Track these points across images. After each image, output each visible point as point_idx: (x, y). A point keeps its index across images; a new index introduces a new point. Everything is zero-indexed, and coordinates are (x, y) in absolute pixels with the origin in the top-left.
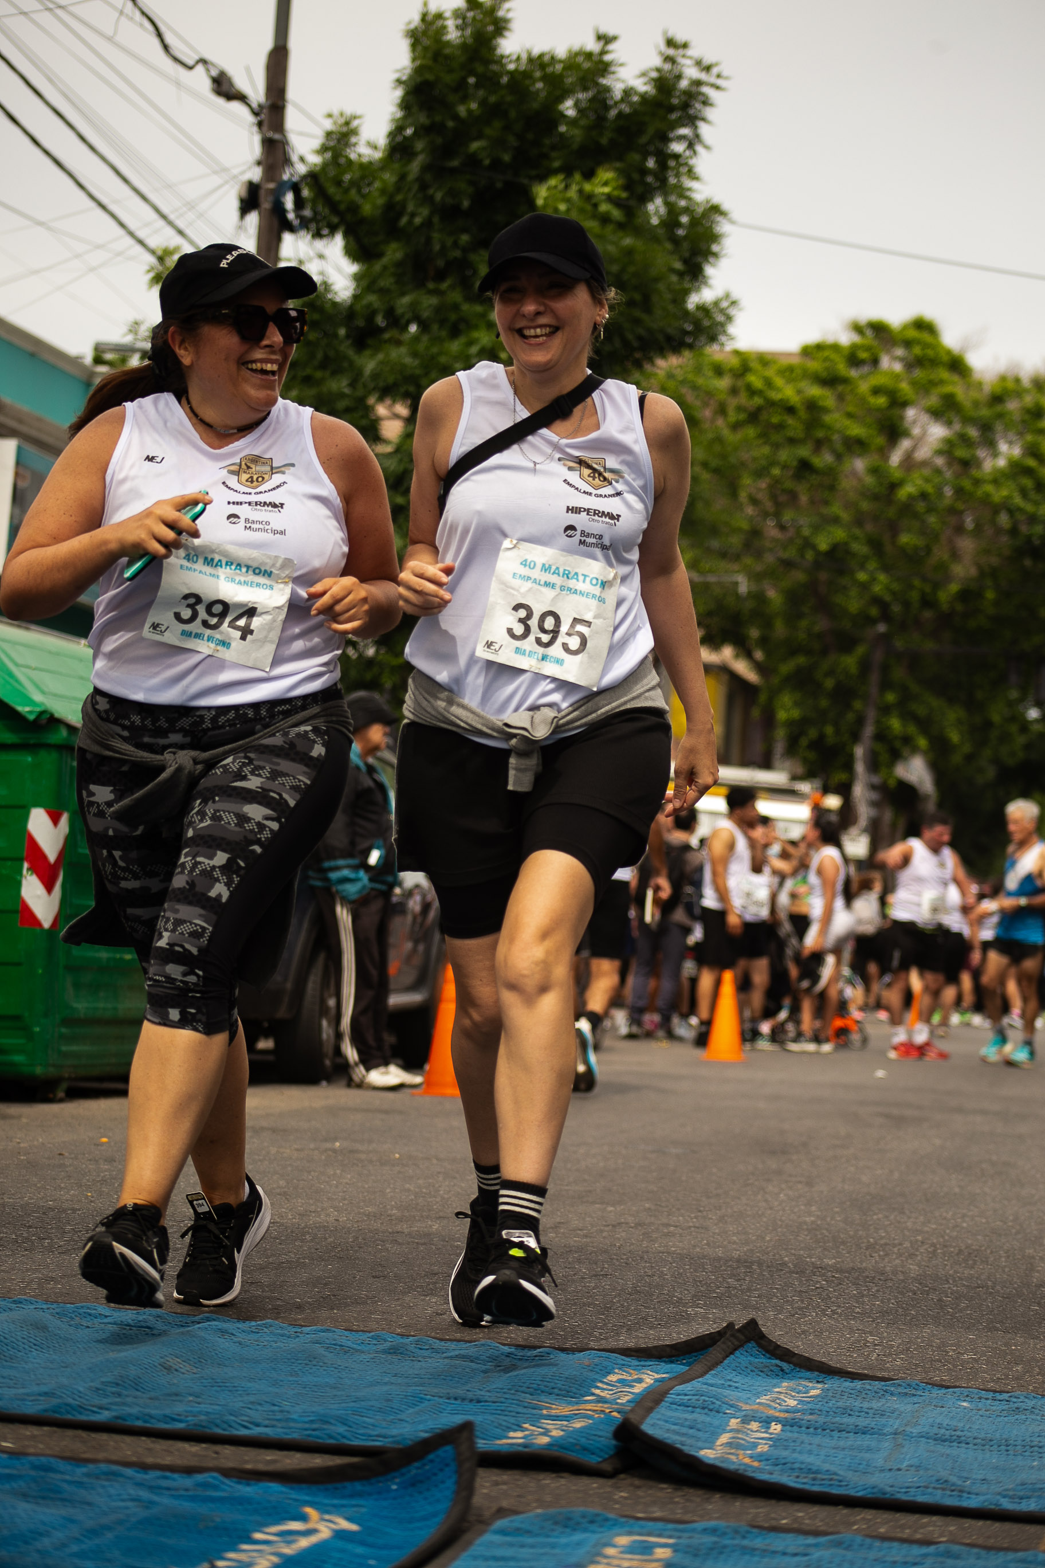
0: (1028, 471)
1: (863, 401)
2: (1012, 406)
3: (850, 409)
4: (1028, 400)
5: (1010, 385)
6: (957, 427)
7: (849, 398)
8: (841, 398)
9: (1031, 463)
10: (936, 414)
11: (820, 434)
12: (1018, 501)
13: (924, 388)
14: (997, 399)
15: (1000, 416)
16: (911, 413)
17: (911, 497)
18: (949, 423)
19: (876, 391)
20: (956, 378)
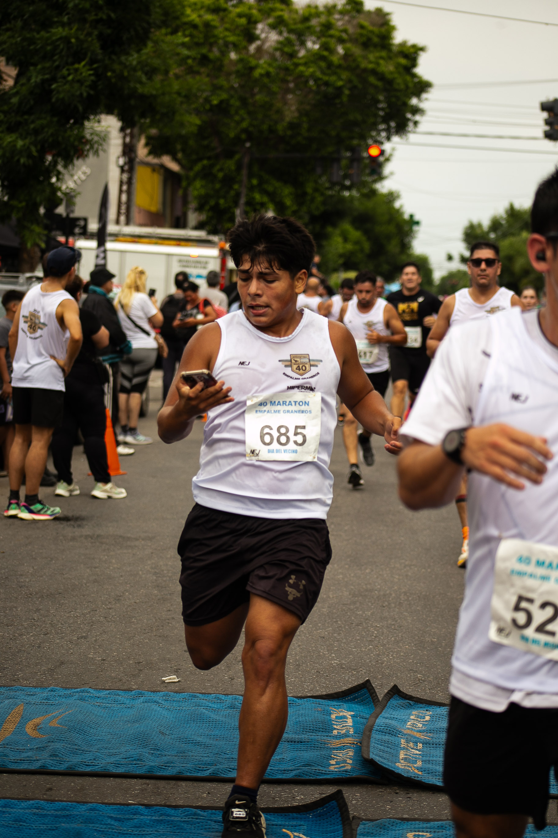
0: (323, 58)
1: (233, 21)
2: (314, 22)
3: (227, 26)
4: (323, 19)
5: (313, 11)
6: (285, 34)
7: (226, 20)
8: (222, 20)
9: (325, 53)
10: (273, 27)
11: (212, 40)
12: (318, 74)
13: (267, 13)
14: (306, 19)
15: (309, 28)
16: (260, 26)
17: (261, 75)
18: (280, 33)
19: (240, 16)
20: (283, 7)
